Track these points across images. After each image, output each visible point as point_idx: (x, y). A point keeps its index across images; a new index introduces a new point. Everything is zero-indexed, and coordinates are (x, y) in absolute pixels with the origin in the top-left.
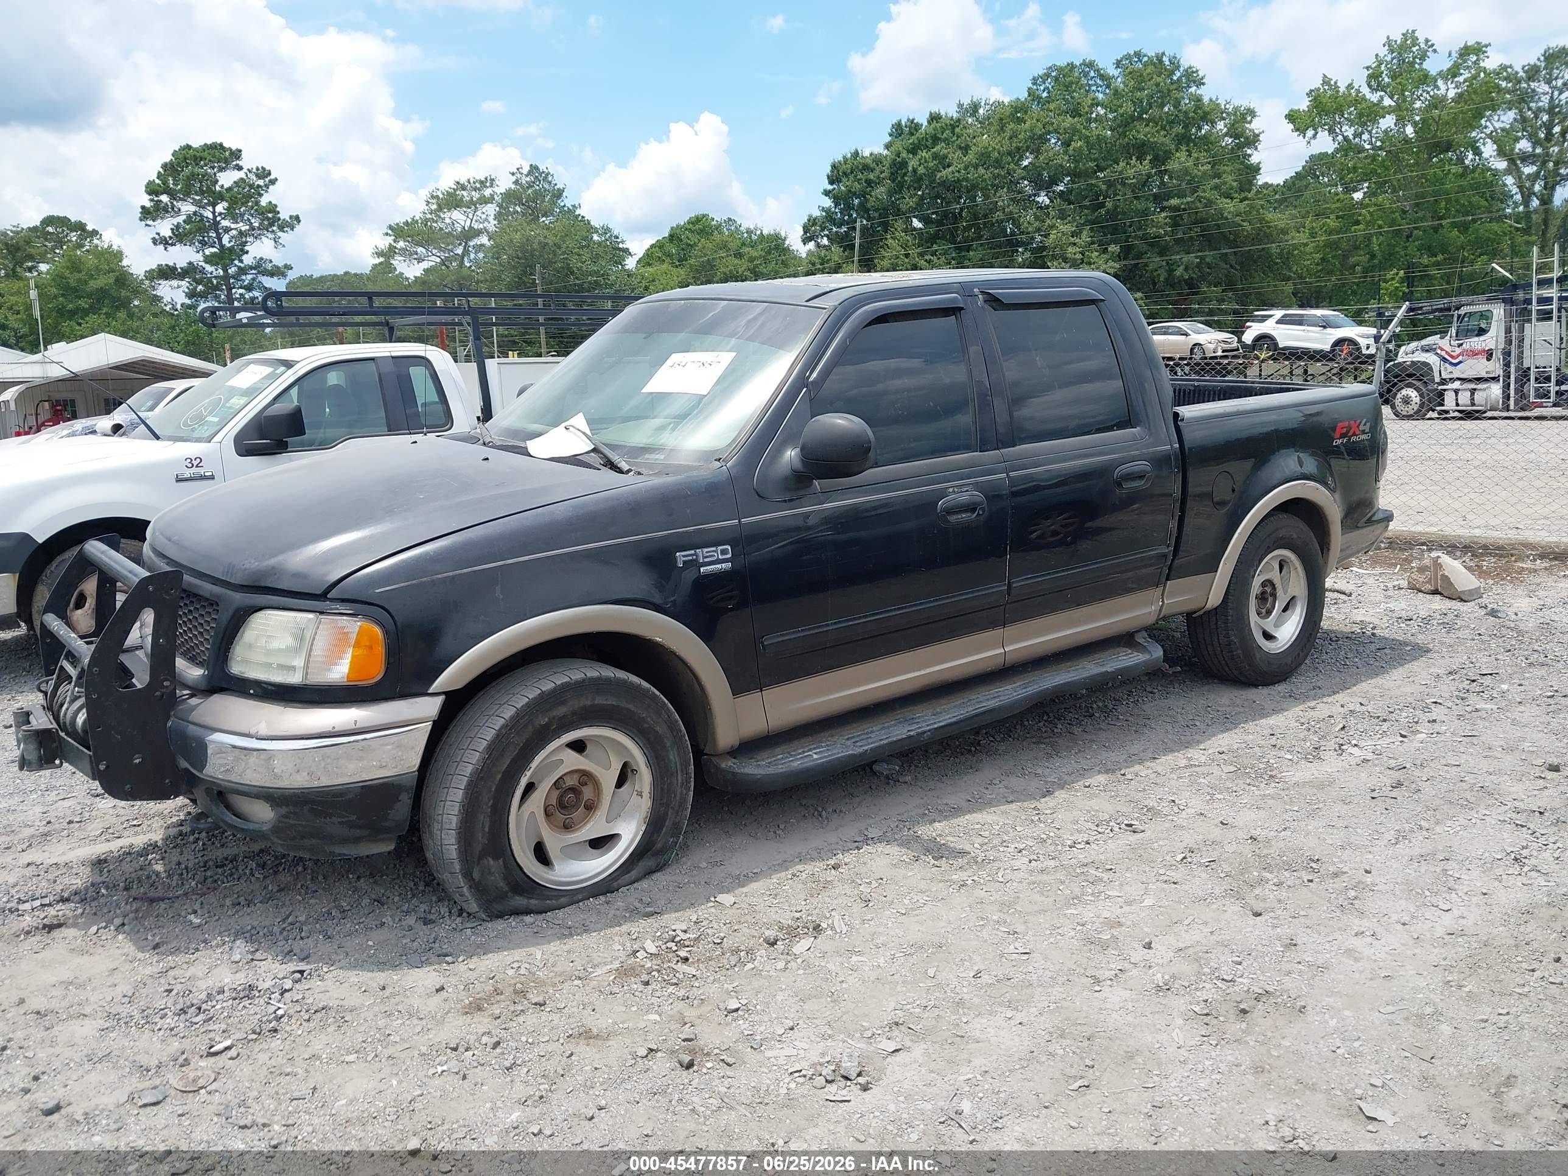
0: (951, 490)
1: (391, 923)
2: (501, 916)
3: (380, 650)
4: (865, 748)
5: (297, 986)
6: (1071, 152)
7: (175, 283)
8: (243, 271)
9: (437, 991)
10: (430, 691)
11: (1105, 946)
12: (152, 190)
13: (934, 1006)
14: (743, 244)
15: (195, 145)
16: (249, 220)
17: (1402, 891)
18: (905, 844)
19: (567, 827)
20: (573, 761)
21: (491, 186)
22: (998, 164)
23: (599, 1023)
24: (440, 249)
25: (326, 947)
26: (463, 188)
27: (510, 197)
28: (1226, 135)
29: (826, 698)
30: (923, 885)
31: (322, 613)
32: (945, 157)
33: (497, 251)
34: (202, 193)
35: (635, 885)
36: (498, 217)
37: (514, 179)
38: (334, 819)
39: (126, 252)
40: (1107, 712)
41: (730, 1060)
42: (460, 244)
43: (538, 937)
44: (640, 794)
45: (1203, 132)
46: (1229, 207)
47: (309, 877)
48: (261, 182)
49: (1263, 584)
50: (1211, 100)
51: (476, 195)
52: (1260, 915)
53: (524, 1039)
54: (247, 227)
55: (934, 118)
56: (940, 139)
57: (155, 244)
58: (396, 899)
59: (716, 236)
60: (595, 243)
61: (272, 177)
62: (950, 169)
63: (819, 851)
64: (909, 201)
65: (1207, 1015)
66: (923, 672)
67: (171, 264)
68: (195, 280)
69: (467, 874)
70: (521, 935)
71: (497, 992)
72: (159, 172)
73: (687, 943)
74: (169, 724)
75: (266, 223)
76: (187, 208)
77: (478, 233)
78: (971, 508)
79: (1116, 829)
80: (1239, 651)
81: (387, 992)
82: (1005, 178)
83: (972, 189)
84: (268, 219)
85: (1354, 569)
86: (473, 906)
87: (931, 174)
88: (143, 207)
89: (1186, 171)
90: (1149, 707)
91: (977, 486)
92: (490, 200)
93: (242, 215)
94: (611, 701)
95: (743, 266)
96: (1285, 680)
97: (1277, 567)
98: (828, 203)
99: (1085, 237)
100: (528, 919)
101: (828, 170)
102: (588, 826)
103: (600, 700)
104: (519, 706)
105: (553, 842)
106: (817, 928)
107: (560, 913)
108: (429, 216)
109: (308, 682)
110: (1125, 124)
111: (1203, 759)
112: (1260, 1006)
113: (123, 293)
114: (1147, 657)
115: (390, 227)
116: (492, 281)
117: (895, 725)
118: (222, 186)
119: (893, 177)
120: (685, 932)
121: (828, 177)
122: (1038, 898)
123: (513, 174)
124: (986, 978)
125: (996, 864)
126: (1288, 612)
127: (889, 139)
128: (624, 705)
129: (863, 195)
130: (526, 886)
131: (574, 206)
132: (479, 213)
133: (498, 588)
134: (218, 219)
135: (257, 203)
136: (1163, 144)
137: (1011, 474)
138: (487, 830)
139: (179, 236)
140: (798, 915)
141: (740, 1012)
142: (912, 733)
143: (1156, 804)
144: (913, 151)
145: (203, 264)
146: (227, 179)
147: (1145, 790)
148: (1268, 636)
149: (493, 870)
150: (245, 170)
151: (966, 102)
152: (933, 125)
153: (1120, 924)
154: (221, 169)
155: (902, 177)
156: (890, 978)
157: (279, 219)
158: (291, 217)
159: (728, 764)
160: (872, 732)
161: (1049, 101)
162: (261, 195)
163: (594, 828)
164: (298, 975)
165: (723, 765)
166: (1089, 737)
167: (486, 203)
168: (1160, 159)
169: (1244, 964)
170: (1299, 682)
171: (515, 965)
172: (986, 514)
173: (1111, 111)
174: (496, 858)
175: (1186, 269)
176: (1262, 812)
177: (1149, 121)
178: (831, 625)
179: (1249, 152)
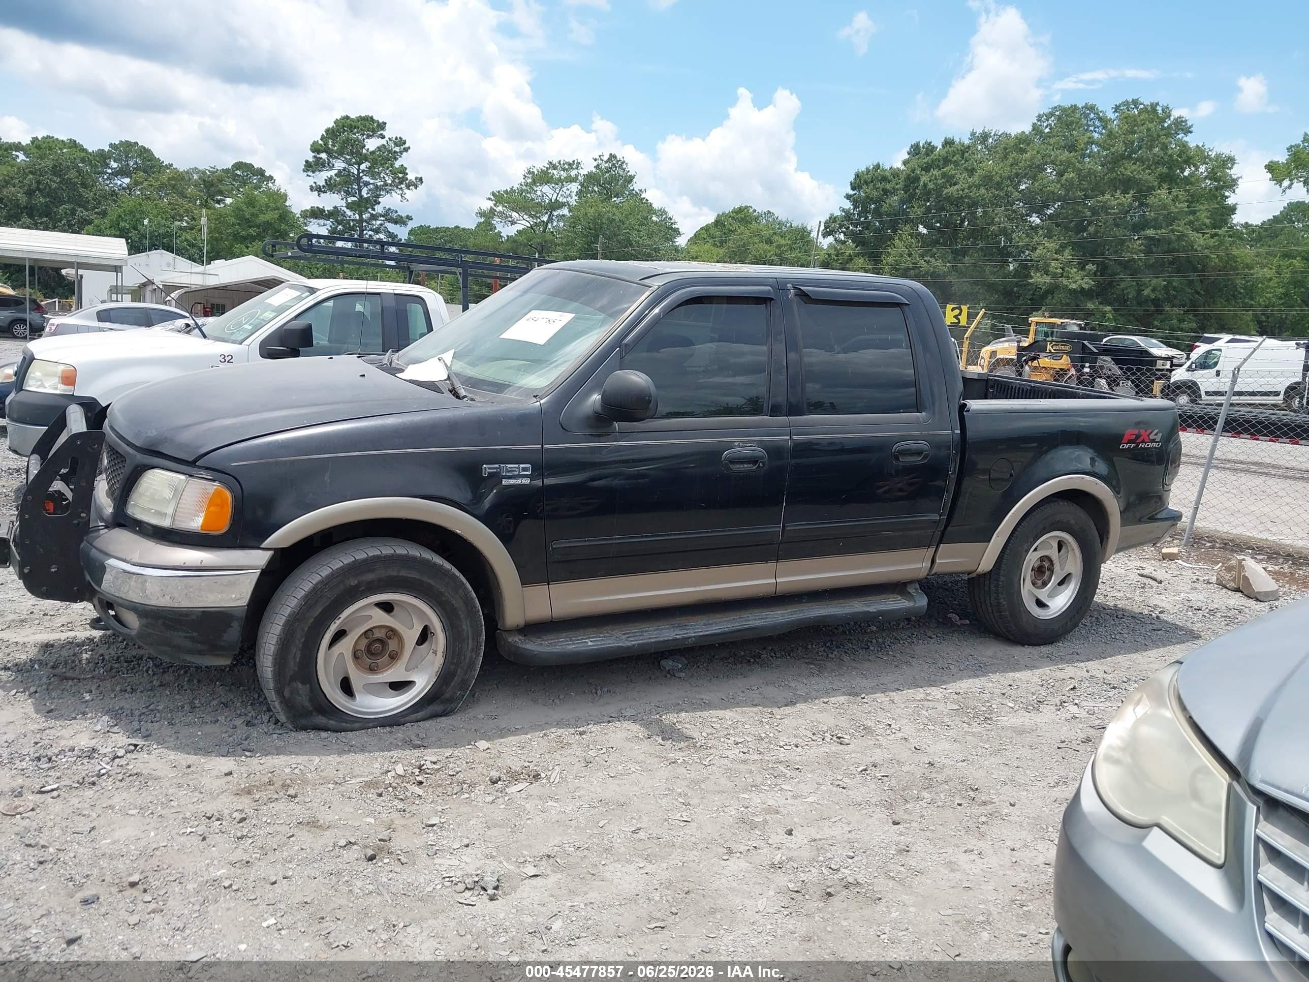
0: (736, 444)
1: (223, 721)
2: (304, 728)
3: (229, 510)
4: (633, 643)
5: (129, 755)
6: (1063, 182)
7: (322, 222)
8: (374, 217)
9: (226, 774)
10: (262, 546)
11: (753, 826)
12: (315, 148)
13: (587, 849)
14: (775, 233)
15: (353, 116)
16: (384, 177)
17: (1029, 824)
18: (647, 725)
19: (372, 670)
20: (380, 618)
21: (577, 169)
22: (998, 186)
23: (325, 817)
24: (530, 216)
25: (167, 731)
26: (555, 167)
27: (590, 177)
28: (1206, 177)
29: (607, 598)
30: (641, 758)
31: (191, 476)
32: (953, 177)
33: (573, 222)
34: (352, 154)
35: (419, 723)
36: (580, 194)
37: (595, 164)
38: (180, 633)
39: (290, 195)
40: (881, 647)
41: (403, 860)
42: (546, 213)
43: (325, 749)
44: (435, 653)
45: (1186, 173)
46: (1200, 240)
47: (186, 679)
48: (397, 149)
49: (1042, 559)
50: (1197, 146)
51: (564, 174)
52: (898, 824)
53: (264, 819)
54: (382, 183)
55: (948, 143)
56: (950, 161)
57: (311, 190)
58: (239, 704)
59: (754, 225)
60: (653, 222)
61: (407, 146)
62: (956, 187)
63: (578, 719)
64: (917, 211)
65: (797, 892)
66: (698, 589)
67: (321, 207)
68: (337, 221)
69: (279, 692)
70: (313, 745)
71: (270, 783)
72: (323, 135)
73: (428, 771)
74: (82, 546)
75: (397, 181)
76: (339, 164)
77: (561, 205)
78: (753, 460)
79: (828, 740)
80: (1007, 613)
81: (189, 770)
82: (1004, 198)
83: (974, 204)
84: (399, 178)
85: (1180, 562)
86: (282, 718)
87: (939, 189)
88: (307, 162)
89: (1165, 207)
90: (920, 648)
91: (761, 444)
92: (574, 180)
93: (379, 174)
94: (414, 575)
95: (771, 250)
96: (1052, 643)
97: (1056, 546)
98: (848, 205)
99: (1067, 254)
100: (324, 734)
101: (852, 178)
102: (389, 672)
103: (403, 573)
104: (334, 568)
105: (358, 679)
106: (537, 777)
107: (350, 734)
108: (524, 188)
109: (174, 527)
110: (1116, 160)
111: (939, 696)
112: (845, 892)
113: (283, 226)
114: (912, 604)
115: (493, 194)
116: (567, 245)
117: (668, 629)
118: (368, 150)
119: (906, 189)
120: (435, 763)
121: (851, 184)
122: (723, 781)
123: (595, 160)
124: (642, 835)
125: (711, 751)
126: (1063, 587)
127: (907, 156)
128: (425, 579)
129: (878, 201)
130: (328, 709)
131: (641, 191)
132: (564, 189)
133: (327, 475)
134: (361, 175)
135: (392, 165)
136: (1146, 181)
137: (794, 437)
138: (298, 660)
139: (330, 186)
140: (527, 764)
141: (435, 828)
142: (678, 637)
143: (873, 725)
144: (927, 169)
145: (345, 209)
146: (372, 144)
147: (870, 712)
148: (1040, 604)
149: (301, 692)
150: (387, 138)
151: (979, 131)
152: (946, 149)
153: (777, 812)
154: (369, 137)
155: (914, 190)
156: (567, 822)
157: (407, 179)
158: (416, 179)
159: (516, 640)
160: (646, 631)
161: (1049, 136)
162: (396, 159)
163: (395, 674)
164: (132, 748)
165: (510, 640)
166: (854, 665)
167: (571, 182)
168: (1143, 192)
169: (856, 859)
170: (1062, 647)
171: (294, 766)
172: (766, 467)
173: (1104, 149)
174: (303, 683)
175: (1153, 290)
176: (956, 745)
177: (1137, 160)
178: (615, 540)
179: (1227, 194)
